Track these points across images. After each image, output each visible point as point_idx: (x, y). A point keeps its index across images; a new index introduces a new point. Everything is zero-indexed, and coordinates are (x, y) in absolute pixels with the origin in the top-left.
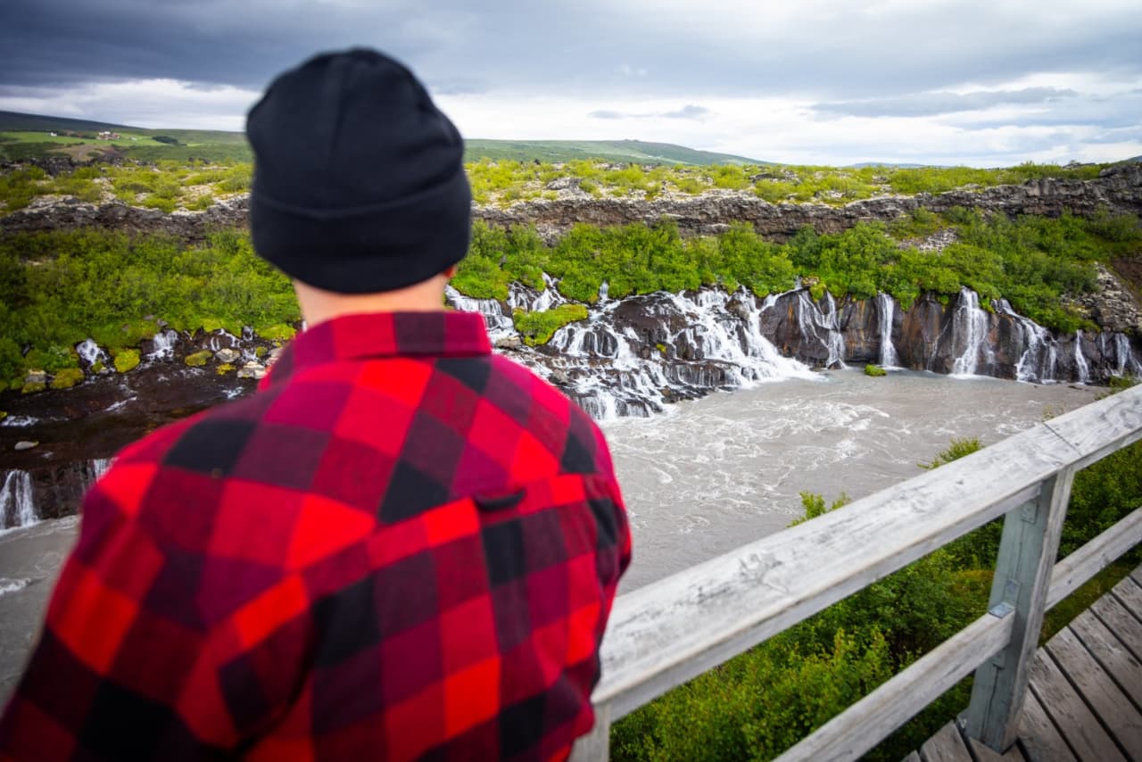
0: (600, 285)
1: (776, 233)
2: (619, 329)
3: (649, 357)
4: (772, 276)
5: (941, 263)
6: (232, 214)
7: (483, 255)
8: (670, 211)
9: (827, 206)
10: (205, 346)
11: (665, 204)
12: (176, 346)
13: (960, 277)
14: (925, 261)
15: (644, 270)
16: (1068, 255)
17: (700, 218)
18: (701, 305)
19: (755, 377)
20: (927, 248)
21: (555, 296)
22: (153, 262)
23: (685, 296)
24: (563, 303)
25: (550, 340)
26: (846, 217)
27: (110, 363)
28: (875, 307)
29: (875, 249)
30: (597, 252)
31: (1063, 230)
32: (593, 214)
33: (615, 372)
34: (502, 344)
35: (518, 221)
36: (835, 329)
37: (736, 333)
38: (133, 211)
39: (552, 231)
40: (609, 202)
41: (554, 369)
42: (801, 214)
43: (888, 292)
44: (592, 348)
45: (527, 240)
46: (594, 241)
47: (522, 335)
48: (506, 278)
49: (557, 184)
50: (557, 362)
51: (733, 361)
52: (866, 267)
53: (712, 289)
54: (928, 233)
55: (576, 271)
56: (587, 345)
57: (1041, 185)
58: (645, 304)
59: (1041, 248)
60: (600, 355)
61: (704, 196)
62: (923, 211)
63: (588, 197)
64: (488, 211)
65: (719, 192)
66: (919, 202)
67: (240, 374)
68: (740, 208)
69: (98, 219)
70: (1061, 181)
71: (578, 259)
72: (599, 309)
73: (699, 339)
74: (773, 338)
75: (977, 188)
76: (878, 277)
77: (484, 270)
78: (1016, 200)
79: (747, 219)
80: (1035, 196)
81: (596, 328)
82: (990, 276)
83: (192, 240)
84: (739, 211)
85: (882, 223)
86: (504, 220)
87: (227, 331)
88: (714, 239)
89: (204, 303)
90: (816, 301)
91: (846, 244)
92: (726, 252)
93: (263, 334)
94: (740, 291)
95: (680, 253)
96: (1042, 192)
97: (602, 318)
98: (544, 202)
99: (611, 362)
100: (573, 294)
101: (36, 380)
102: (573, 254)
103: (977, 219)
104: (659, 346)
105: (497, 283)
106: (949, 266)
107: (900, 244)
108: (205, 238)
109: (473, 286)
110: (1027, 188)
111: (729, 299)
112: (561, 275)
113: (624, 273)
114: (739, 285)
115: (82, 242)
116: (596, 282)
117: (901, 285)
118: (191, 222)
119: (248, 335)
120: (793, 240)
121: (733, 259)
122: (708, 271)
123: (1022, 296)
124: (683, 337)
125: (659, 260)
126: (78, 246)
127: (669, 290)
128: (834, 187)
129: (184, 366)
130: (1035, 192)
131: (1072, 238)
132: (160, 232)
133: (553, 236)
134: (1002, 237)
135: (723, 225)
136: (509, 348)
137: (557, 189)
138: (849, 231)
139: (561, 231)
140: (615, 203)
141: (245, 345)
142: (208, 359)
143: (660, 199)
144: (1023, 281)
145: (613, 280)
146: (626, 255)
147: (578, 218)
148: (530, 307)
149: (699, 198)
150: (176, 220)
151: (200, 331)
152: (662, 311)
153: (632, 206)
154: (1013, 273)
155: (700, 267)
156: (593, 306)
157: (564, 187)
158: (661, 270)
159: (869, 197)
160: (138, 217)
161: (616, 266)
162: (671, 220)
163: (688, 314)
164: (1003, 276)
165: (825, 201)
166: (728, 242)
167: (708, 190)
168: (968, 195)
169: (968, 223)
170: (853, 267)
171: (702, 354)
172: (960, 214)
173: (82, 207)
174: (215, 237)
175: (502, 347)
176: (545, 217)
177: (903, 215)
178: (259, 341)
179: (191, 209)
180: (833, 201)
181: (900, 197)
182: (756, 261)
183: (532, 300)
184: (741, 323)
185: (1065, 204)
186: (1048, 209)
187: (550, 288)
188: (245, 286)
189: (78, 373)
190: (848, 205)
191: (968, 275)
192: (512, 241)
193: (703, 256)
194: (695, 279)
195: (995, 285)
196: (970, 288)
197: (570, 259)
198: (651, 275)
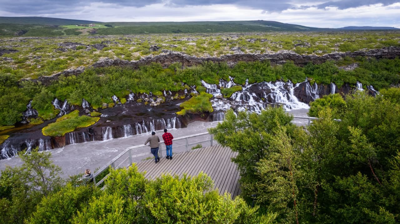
0: (246, 80)
1: (301, 63)
2: (251, 93)
3: (259, 102)
4: (298, 78)
5: (351, 75)
6: (145, 61)
7: (212, 71)
8: (268, 57)
9: (317, 56)
10: (141, 97)
11: (266, 55)
12: (134, 97)
13: (357, 79)
14: (346, 74)
15: (259, 75)
16: (395, 72)
17: (277, 59)
18: (276, 86)
19: (291, 108)
20: (348, 69)
21: (233, 83)
22: (127, 75)
23: (271, 83)
24: (235, 85)
25: (231, 96)
26: (323, 59)
27: (120, 101)
28: (330, 87)
29: (331, 69)
30: (245, 70)
31: (394, 64)
32: (244, 58)
33: (249, 106)
34: (218, 97)
35: (222, 61)
36: (317, 94)
37: (286, 95)
38: (122, 61)
39: (232, 64)
40: (249, 55)
41: (232, 105)
42: (309, 58)
43: (334, 83)
44: (243, 98)
45: (224, 66)
46: (244, 66)
47: (223, 95)
48: (219, 78)
49: (234, 49)
50: (233, 103)
51: (284, 103)
52: (327, 75)
53: (280, 81)
54: (349, 64)
55: (239, 76)
56: (241, 98)
57: (388, 48)
58: (259, 86)
59: (386, 69)
60: (245, 101)
61: (279, 52)
62: (348, 57)
63: (243, 53)
64: (213, 58)
65: (283, 51)
66: (347, 54)
67: (150, 105)
68: (290, 56)
69: (114, 63)
70: (395, 47)
71: (239, 72)
72: (245, 87)
73: (274, 97)
74: (298, 96)
75: (367, 50)
76: (331, 78)
77: (212, 75)
78: (379, 53)
79: (292, 59)
80: (386, 52)
81: (244, 93)
82: (367, 78)
83: (136, 68)
84: (289, 57)
85: (334, 61)
86: (218, 60)
87: (146, 93)
88: (281, 66)
89: (140, 86)
90: (312, 85)
91: (322, 68)
92: (285, 70)
93: (154, 94)
94: (288, 82)
95: (270, 70)
96: (388, 51)
97: (246, 90)
98: (230, 55)
99: (248, 103)
100: (238, 82)
101: (105, 105)
102: (238, 70)
103: (366, 60)
104: (262, 98)
105: (216, 79)
106: (354, 75)
107: (339, 68)
108: (138, 68)
109: (209, 80)
110: (383, 50)
111: (285, 84)
112: (234, 77)
113: (253, 76)
114: (288, 80)
115: (111, 70)
116: (245, 79)
117: (338, 81)
118: (135, 63)
119: (151, 94)
120: (306, 66)
121: (286, 72)
122: (278, 76)
123: (377, 85)
124: (270, 96)
125: (264, 72)
126: (110, 71)
127: (267, 81)
128: (320, 49)
129: (137, 103)
130: (386, 51)
131: (398, 66)
132: (128, 66)
133: (232, 65)
134: (373, 66)
135: (284, 61)
136: (219, 99)
137: (234, 50)
138: (323, 63)
139: (235, 63)
140: (251, 55)
141: (150, 97)
142: (142, 101)
143: (265, 53)
144: (378, 80)
145: (250, 78)
146: (254, 71)
147: (240, 59)
148: (225, 86)
149: (277, 53)
150: (132, 63)
151: (139, 93)
152: (264, 88)
153: (256, 56)
154: (375, 77)
155: (276, 74)
156: (244, 86)
157: (236, 50)
158: (264, 75)
159: (331, 52)
160: (123, 62)
161: (251, 74)
162: (268, 60)
163: (272, 89)
164: (371, 78)
165: (317, 54)
166: (285, 67)
167: (280, 50)
168: (363, 52)
169: (362, 61)
170: (324, 75)
171: (275, 101)
172: (360, 58)
173: (110, 60)
174: (142, 67)
175: (217, 98)
176: (230, 59)
177: (341, 58)
178: (154, 96)
179: (135, 60)
180: (319, 54)
181: (341, 53)
182: (293, 73)
183: (226, 84)
184: (287, 92)
185: (396, 55)
186: (391, 56)
187: (231, 80)
188: (149, 81)
189: (113, 104)
190: (324, 55)
191: (360, 78)
192: (220, 66)
193: (277, 71)
194: (275, 78)
195: (369, 81)
196: (360, 82)
197: (237, 72)
198: (261, 77)
